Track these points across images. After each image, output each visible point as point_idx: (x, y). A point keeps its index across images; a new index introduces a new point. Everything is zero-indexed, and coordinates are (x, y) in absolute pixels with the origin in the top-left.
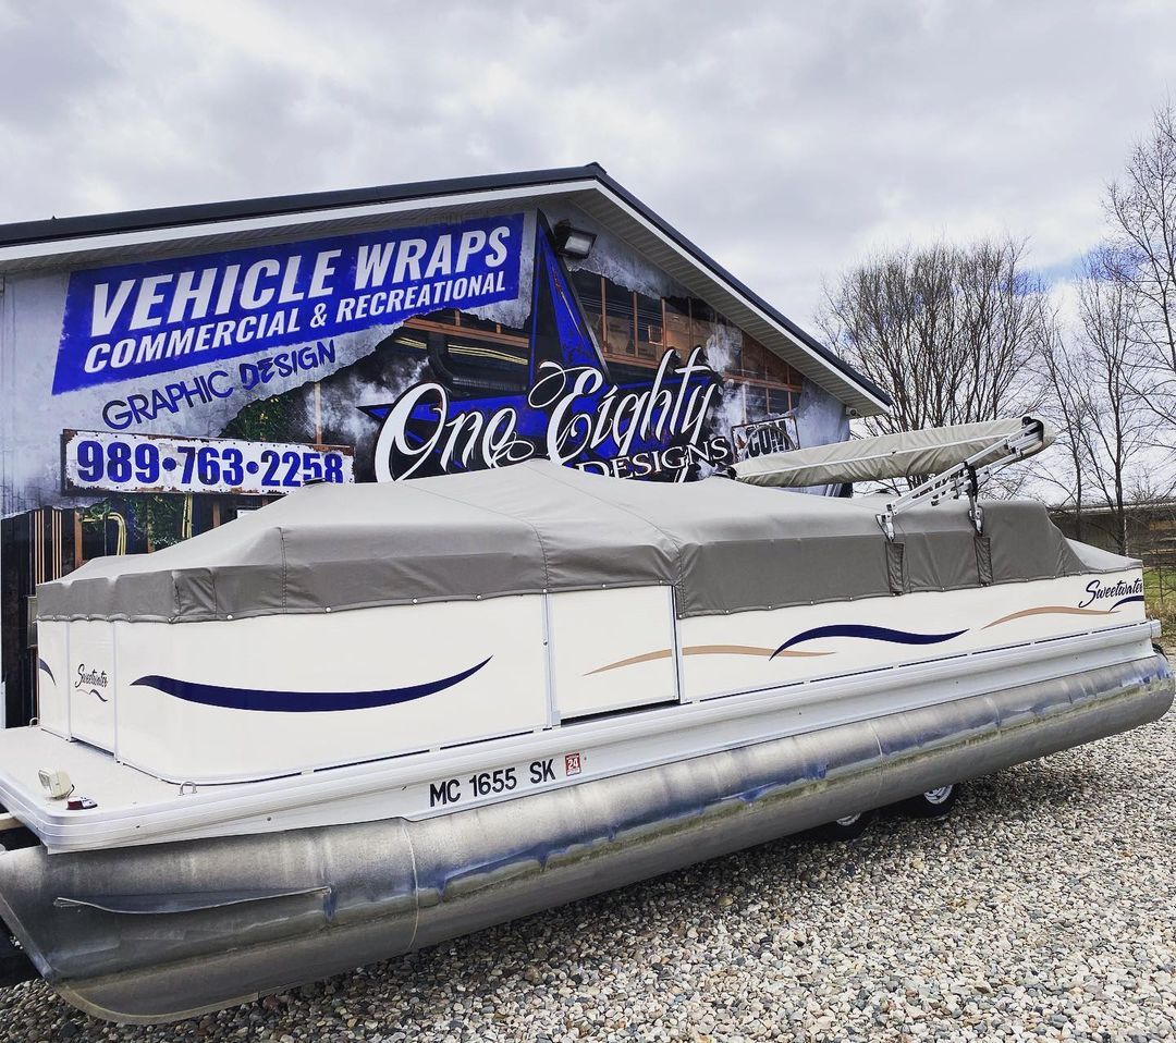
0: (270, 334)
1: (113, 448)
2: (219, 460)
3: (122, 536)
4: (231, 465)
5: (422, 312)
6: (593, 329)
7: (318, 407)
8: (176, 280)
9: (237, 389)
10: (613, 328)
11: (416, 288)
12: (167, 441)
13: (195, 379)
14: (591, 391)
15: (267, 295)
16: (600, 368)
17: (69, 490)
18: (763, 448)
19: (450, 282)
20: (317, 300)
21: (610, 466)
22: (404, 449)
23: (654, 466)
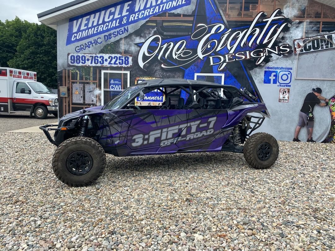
0: (112, 27)
1: (77, 56)
2: (99, 59)
3: (78, 75)
4: (101, 60)
5: (155, 15)
6: (222, 9)
7: (123, 44)
8: (90, 17)
9: (103, 41)
10: (231, 8)
11: (154, 8)
12: (88, 55)
13: (94, 40)
14: (219, 32)
15: (111, 17)
16: (224, 23)
17: (69, 66)
18: (314, 48)
19: (165, 4)
20: (124, 16)
21: (225, 57)
22: (147, 54)
23: (246, 57)
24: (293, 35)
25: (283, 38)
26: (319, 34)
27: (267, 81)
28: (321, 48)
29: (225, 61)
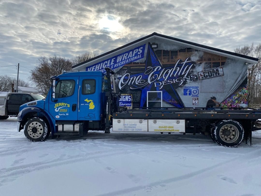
5: (126, 64)
6: (159, 59)
8: (96, 66)
10: (164, 58)
11: (126, 60)
14: (159, 70)
16: (161, 66)
18: (209, 76)
19: (131, 58)
20: (112, 65)
21: (162, 83)
22: (123, 83)
23: (173, 82)
24: (197, 70)
25: (192, 72)
26: (211, 69)
27: (185, 94)
28: (213, 76)
29: (162, 85)
